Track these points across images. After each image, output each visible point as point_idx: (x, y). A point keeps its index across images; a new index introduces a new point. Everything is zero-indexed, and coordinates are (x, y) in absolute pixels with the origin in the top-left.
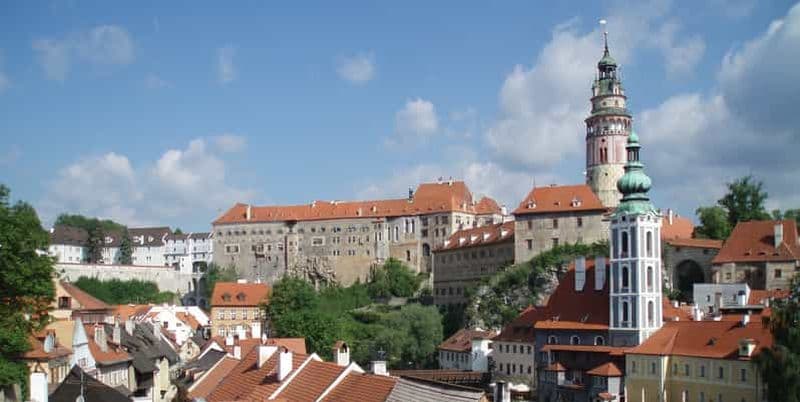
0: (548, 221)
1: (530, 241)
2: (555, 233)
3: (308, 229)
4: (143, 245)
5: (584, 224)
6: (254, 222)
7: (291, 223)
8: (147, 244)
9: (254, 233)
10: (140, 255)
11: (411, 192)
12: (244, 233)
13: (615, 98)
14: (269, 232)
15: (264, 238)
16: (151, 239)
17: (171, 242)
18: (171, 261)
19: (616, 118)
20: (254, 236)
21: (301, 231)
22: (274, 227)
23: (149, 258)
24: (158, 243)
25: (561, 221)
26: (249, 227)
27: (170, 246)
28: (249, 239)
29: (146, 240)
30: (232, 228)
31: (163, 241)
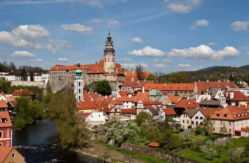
0: (93, 75)
1: (89, 80)
2: (94, 78)
3: (71, 72)
4: (36, 76)
5: (99, 76)
6: (59, 70)
7: (67, 71)
8: (38, 75)
9: (58, 73)
10: (36, 78)
11: (96, 62)
12: (56, 73)
13: (109, 46)
14: (62, 73)
15: (61, 74)
16: (38, 74)
17: (43, 74)
18: (43, 80)
19: (108, 51)
20: (59, 74)
21: (70, 73)
22: (63, 72)
23: (38, 79)
24: (40, 75)
25: (95, 75)
26: (57, 72)
27: (43, 75)
28: (57, 75)
29: (37, 74)
30: (54, 72)
31: (42, 74)
